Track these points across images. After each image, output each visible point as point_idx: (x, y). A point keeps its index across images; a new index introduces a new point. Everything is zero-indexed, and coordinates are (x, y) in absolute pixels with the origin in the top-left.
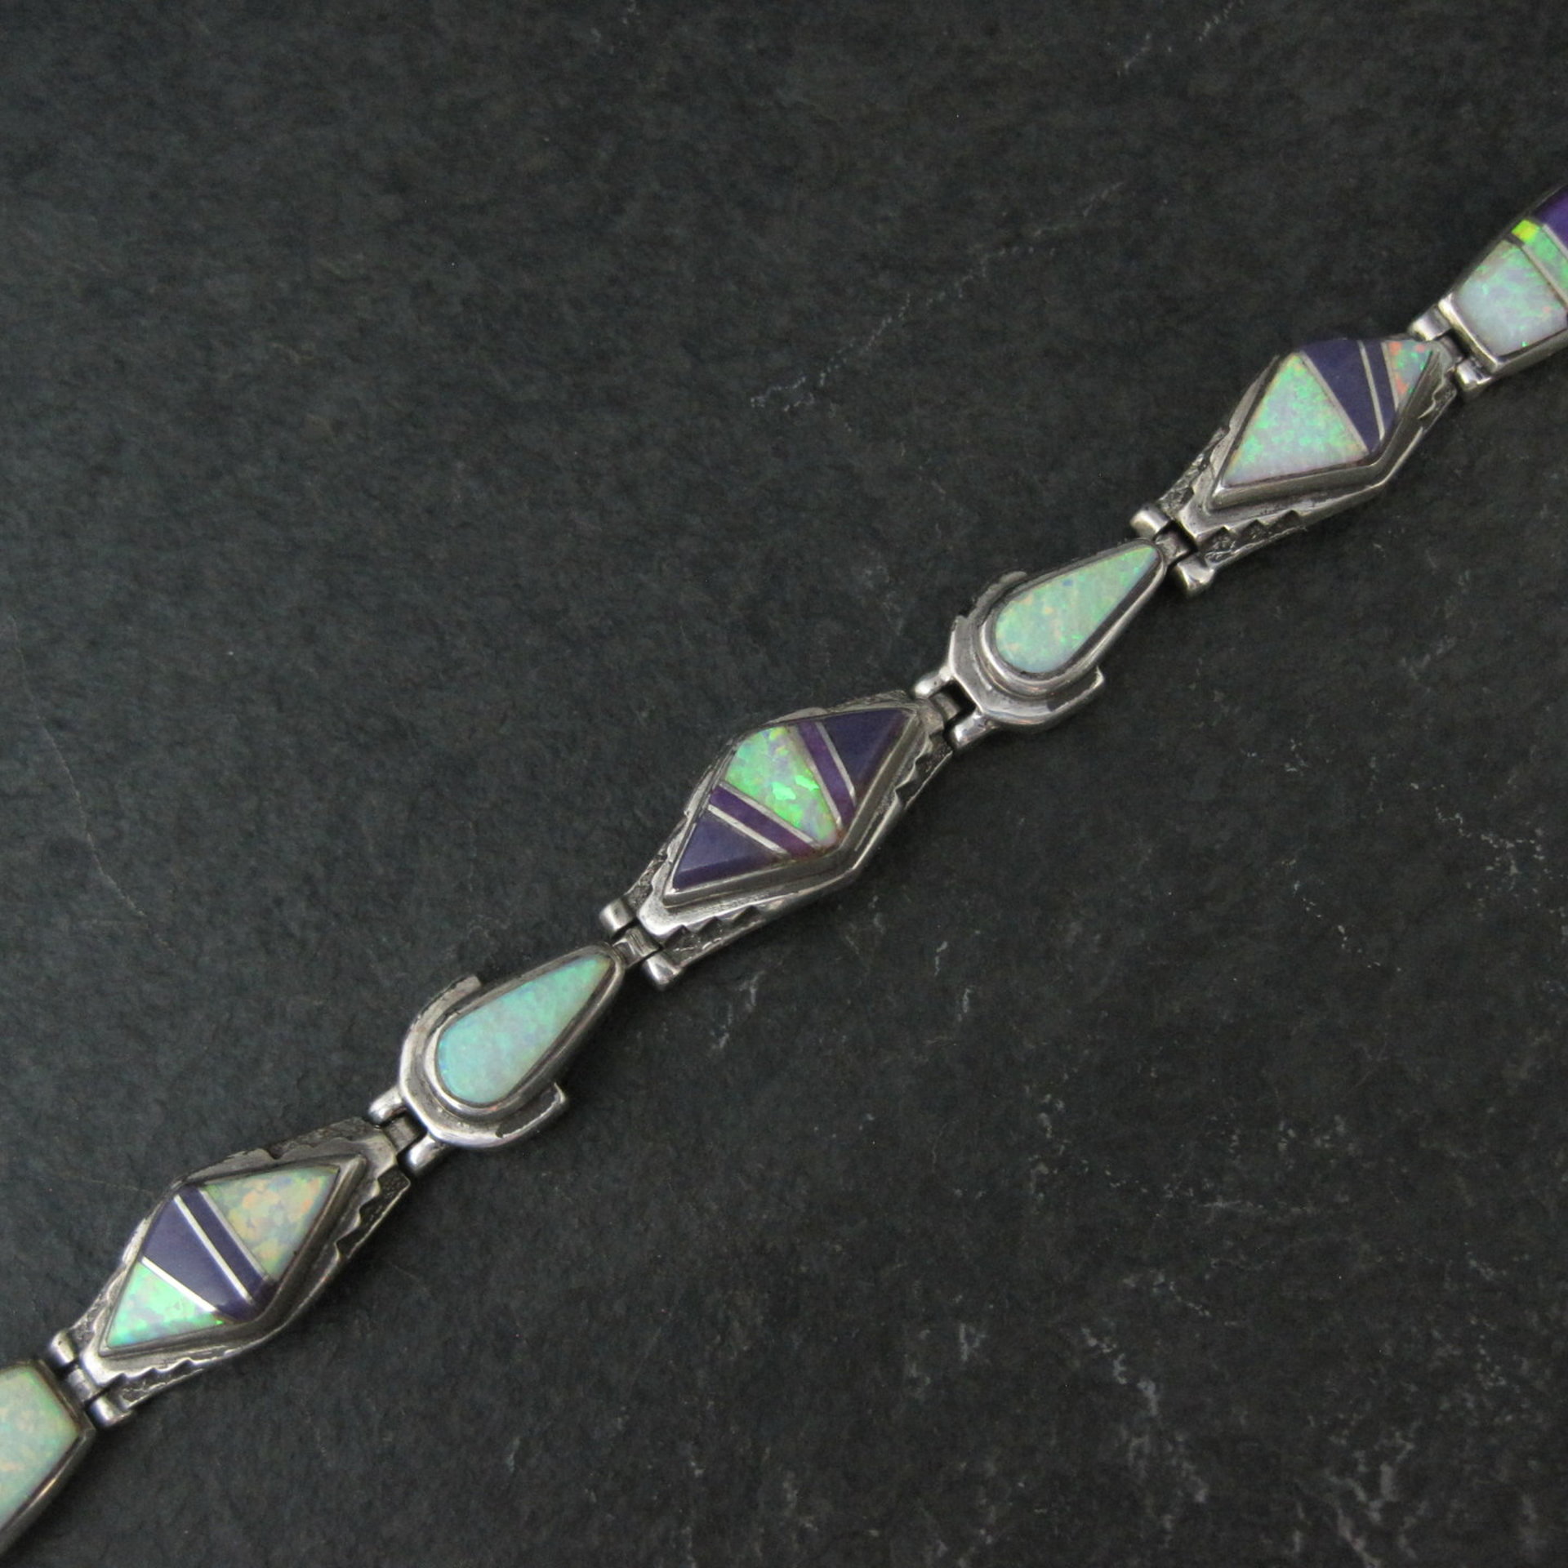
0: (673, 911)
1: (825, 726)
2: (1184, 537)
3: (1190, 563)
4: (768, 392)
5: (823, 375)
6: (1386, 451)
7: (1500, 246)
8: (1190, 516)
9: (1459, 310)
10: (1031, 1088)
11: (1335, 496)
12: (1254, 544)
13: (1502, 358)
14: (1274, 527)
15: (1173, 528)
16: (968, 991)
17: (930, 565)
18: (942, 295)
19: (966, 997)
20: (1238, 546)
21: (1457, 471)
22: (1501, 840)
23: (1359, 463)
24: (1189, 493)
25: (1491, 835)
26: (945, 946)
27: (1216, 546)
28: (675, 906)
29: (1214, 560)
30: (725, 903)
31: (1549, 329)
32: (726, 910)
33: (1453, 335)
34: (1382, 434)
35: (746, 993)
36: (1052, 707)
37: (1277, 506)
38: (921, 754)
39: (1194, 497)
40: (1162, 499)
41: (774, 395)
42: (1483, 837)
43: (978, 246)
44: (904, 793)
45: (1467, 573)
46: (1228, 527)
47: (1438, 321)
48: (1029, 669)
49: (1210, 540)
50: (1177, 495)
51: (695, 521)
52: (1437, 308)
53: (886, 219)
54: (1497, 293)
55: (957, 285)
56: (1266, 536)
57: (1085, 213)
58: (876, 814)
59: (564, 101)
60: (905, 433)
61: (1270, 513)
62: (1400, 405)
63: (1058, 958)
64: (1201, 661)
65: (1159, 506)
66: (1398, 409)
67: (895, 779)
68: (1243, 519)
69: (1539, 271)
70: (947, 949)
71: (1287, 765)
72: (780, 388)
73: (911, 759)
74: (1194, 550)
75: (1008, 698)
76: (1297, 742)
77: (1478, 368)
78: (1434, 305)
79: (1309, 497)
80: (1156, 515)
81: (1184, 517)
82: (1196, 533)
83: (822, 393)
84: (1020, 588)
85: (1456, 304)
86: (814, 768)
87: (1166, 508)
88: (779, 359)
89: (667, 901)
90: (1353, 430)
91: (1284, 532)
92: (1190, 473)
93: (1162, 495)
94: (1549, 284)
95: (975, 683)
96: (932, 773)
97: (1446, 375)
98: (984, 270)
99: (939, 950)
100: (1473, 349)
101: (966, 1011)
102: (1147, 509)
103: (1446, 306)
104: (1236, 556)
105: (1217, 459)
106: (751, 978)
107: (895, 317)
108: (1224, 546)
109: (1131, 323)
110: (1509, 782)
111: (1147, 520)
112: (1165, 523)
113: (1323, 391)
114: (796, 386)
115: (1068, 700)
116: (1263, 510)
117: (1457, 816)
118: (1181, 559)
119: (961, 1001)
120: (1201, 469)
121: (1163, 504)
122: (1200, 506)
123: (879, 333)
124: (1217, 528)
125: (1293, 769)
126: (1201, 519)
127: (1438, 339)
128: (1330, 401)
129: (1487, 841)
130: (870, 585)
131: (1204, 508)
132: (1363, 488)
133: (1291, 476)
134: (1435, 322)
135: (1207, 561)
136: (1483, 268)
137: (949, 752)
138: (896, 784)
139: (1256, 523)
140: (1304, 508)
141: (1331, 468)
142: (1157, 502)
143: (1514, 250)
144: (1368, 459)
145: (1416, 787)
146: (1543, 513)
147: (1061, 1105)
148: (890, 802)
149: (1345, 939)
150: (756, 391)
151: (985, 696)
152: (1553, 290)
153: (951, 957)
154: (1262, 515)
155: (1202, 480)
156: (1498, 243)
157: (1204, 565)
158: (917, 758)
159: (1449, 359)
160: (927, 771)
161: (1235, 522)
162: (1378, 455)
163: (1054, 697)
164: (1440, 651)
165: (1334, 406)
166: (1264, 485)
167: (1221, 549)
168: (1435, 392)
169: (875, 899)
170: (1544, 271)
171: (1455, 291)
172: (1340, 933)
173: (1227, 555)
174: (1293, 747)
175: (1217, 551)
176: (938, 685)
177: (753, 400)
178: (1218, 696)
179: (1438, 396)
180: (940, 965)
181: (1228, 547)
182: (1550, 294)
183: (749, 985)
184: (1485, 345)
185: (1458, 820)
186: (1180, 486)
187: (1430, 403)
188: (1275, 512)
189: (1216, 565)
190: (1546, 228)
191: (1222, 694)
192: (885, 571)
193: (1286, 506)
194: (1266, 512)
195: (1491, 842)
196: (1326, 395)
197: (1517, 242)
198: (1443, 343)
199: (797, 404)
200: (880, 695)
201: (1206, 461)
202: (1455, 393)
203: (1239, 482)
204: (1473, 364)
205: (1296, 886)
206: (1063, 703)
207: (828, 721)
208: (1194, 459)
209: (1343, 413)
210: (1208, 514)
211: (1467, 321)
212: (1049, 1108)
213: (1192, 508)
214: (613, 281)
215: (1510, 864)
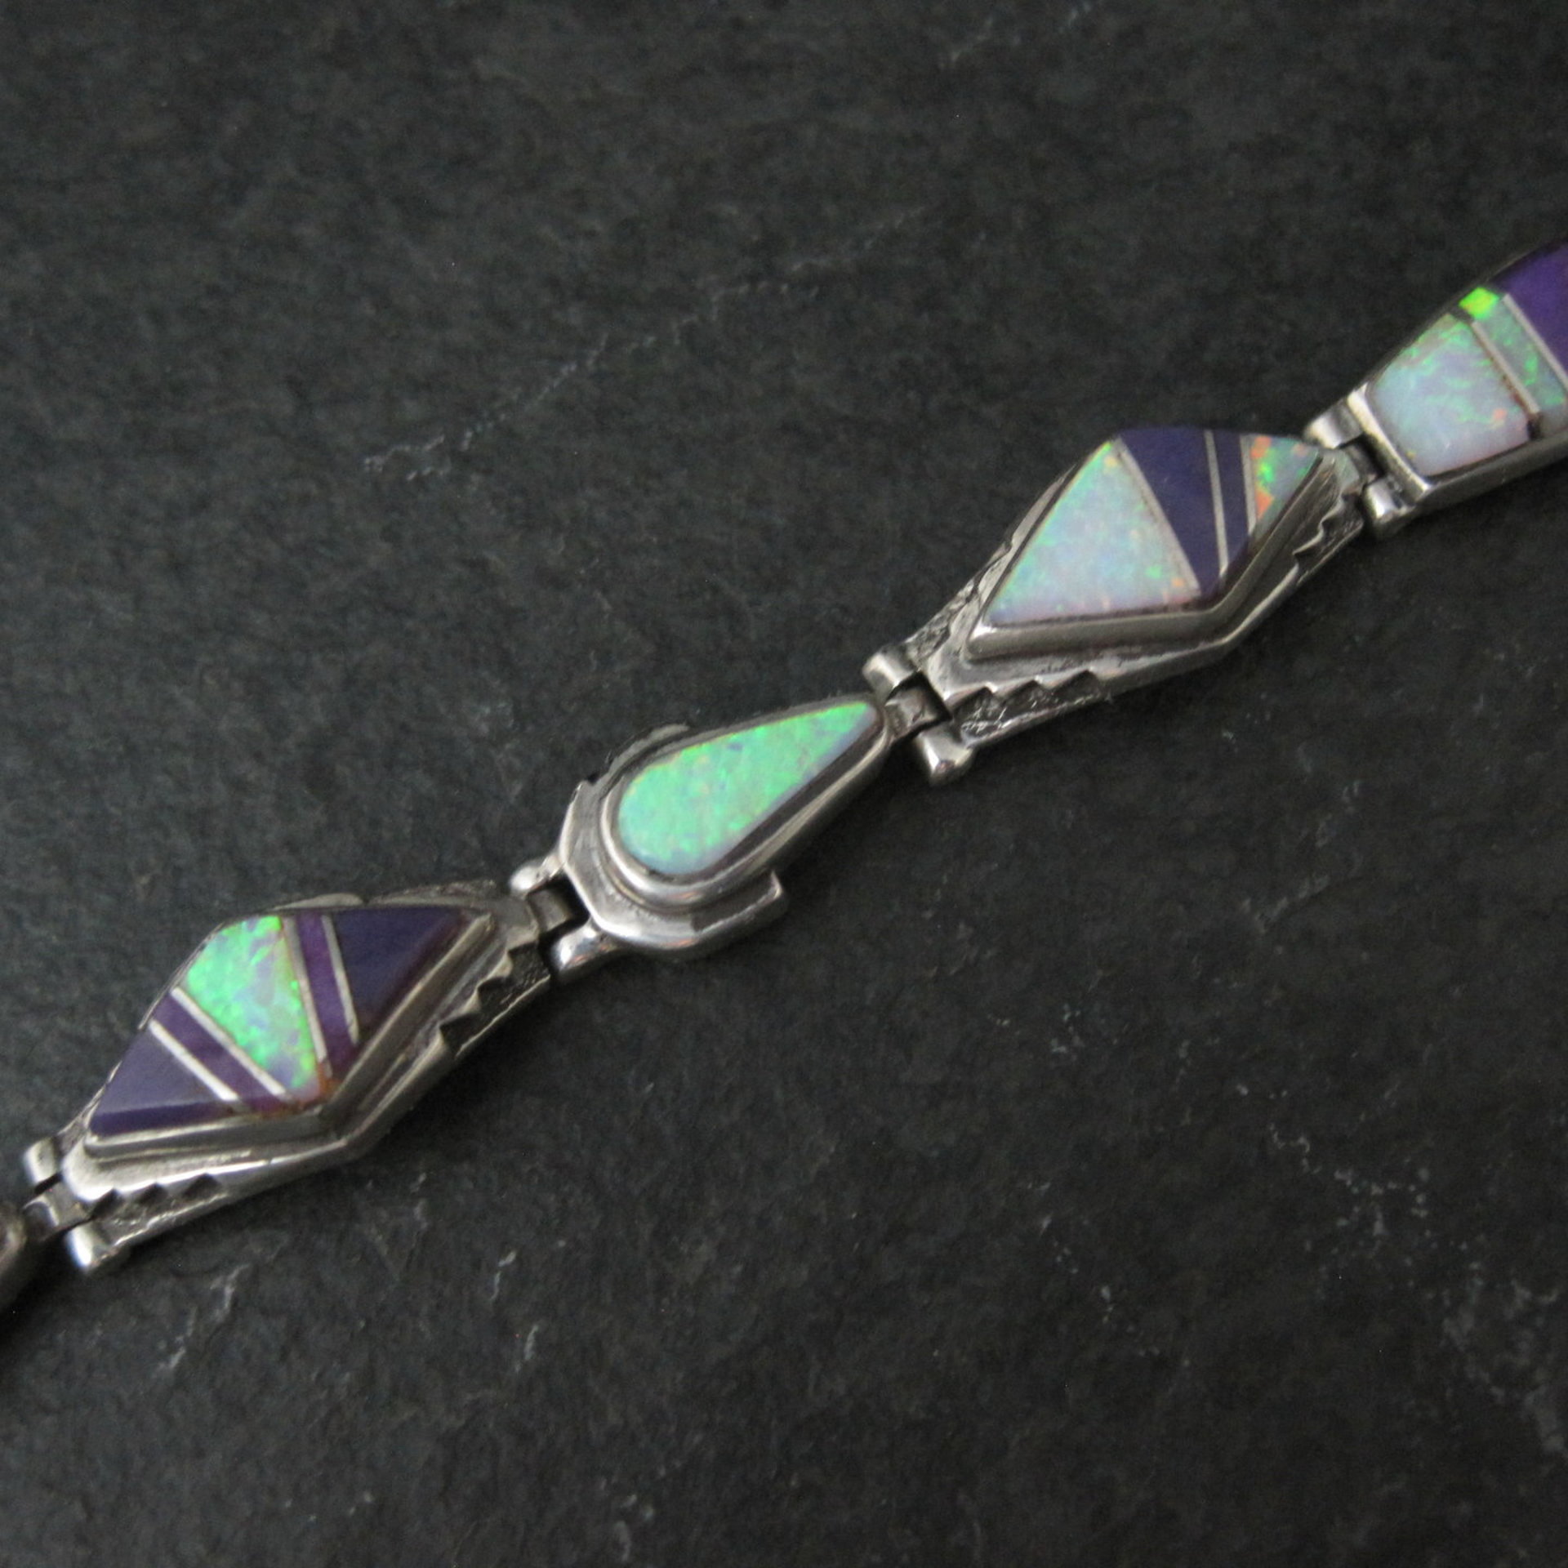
0: (105, 1167)
1: (335, 924)
2: (933, 699)
3: (938, 733)
4: (390, 454)
5: (469, 434)
6: (1230, 594)
7: (1440, 323)
8: (941, 666)
9: (1375, 410)
10: (609, 1482)
11: (1151, 654)
12: (1032, 715)
13: (1430, 479)
14: (1062, 691)
15: (918, 682)
16: (535, 1328)
17: (572, 709)
18: (650, 340)
19: (531, 1337)
20: (1008, 716)
21: (1357, 638)
22: (1365, 1183)
23: (1186, 606)
24: (946, 634)
25: (1350, 1173)
26: (511, 1257)
27: (977, 714)
28: (106, 1161)
29: (973, 733)
30: (173, 1164)
31: (1502, 444)
32: (172, 1176)
33: (1364, 444)
34: (1224, 567)
35: (218, 1295)
36: (697, 925)
37: (1067, 662)
38: (491, 975)
39: (949, 641)
40: (910, 640)
41: (397, 456)
42: (1338, 1175)
43: (713, 278)
44: (455, 1031)
45: (1356, 784)
46: (994, 688)
47: (1346, 422)
48: (661, 868)
49: (968, 704)
50: (931, 637)
51: (259, 619)
52: (1346, 404)
53: (591, 234)
54: (1430, 387)
55: (674, 326)
56: (1050, 705)
57: (868, 244)
58: (400, 1059)
59: (195, 57)
60: (567, 522)
61: (1056, 670)
62: (1257, 527)
63: (675, 1294)
64: (945, 879)
65: (903, 651)
66: (1254, 533)
67: (442, 1008)
68: (1017, 676)
69: (1492, 359)
70: (513, 1263)
71: (1054, 1042)
72: (407, 448)
73: (473, 982)
74: (947, 718)
75: (636, 908)
76: (1073, 1008)
77: (1396, 493)
78: (1341, 401)
79: (1116, 651)
80: (896, 663)
81: (934, 669)
82: (948, 693)
83: (465, 461)
84: (666, 749)
85: (1370, 399)
86: (304, 983)
87: (913, 654)
88: (412, 409)
89: (91, 1152)
90: (1179, 556)
91: (1078, 701)
92: (954, 606)
93: (910, 634)
94: (1505, 378)
95: (590, 880)
96: (511, 1006)
97: (1346, 498)
98: (715, 309)
99: (502, 1263)
100: (1392, 466)
101: (528, 1357)
102: (885, 652)
103: (1357, 400)
104: (1002, 732)
105: (986, 585)
106: (228, 1273)
107: (581, 365)
108: (990, 714)
109: (911, 395)
110: (1387, 1095)
111: (885, 668)
112: (907, 674)
113: (1143, 497)
114: (428, 447)
115: (723, 916)
116: (1046, 666)
117: (1302, 1140)
118: (925, 727)
119: (524, 1340)
120: (968, 600)
121: (909, 648)
122: (957, 653)
123: (556, 383)
124: (975, 687)
125: (1063, 1049)
126: (956, 672)
127: (1343, 447)
128: (1152, 513)
129: (1342, 1182)
130: (484, 728)
131: (961, 657)
132: (1195, 645)
133: (1084, 618)
134: (1340, 424)
135: (964, 735)
136: (1413, 351)
137: (545, 975)
138: (443, 1016)
139: (1033, 685)
140: (1106, 668)
141: (1146, 611)
142: (902, 644)
143: (1459, 327)
144: (1202, 603)
145: (1244, 1091)
146: (1479, 707)
147: (649, 1513)
148: (427, 1044)
149: (1110, 1309)
150: (375, 450)
151: (604, 900)
152: (1510, 387)
153: (519, 1277)
154: (1043, 672)
155: (964, 617)
156: (1441, 316)
157: (957, 738)
158: (480, 983)
159: (1355, 476)
160: (503, 1002)
161: (1003, 680)
162: (1217, 596)
163: (701, 912)
164: (1302, 895)
165: (1155, 521)
166: (1044, 628)
167: (984, 717)
168: (1324, 518)
169: (422, 1178)
170: (1501, 360)
171: (1372, 381)
172: (1102, 1300)
173: (994, 728)
174: (1066, 1017)
175: (979, 720)
176: (541, 879)
177: (368, 461)
178: (963, 931)
179: (1330, 525)
180: (501, 1285)
181: (995, 717)
182: (1505, 393)
183: (225, 1283)
184: (1409, 461)
185: (1302, 1147)
186: (937, 623)
187: (1315, 533)
188: (1063, 669)
189: (973, 741)
190: (1508, 299)
191: (971, 930)
192: (509, 711)
193: (1080, 663)
194: (1049, 668)
195: (1349, 1183)
196: (1146, 502)
197: (1465, 317)
198: (1349, 454)
199: (427, 471)
200: (457, 885)
201: (975, 591)
202: (1360, 525)
203: (1008, 620)
204: (1390, 486)
205: (1045, 1223)
206: (715, 921)
207: (340, 916)
208: (962, 587)
209: (1168, 533)
210: (968, 667)
211: (1385, 425)
212: (629, 1517)
213: (945, 655)
214: (213, 291)
215: (1375, 1220)
